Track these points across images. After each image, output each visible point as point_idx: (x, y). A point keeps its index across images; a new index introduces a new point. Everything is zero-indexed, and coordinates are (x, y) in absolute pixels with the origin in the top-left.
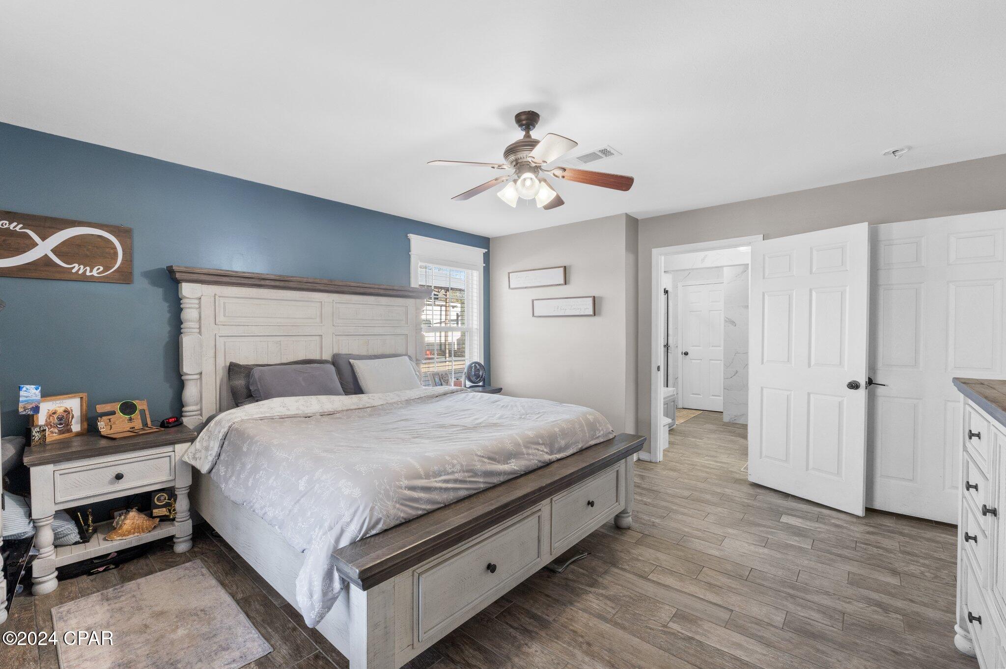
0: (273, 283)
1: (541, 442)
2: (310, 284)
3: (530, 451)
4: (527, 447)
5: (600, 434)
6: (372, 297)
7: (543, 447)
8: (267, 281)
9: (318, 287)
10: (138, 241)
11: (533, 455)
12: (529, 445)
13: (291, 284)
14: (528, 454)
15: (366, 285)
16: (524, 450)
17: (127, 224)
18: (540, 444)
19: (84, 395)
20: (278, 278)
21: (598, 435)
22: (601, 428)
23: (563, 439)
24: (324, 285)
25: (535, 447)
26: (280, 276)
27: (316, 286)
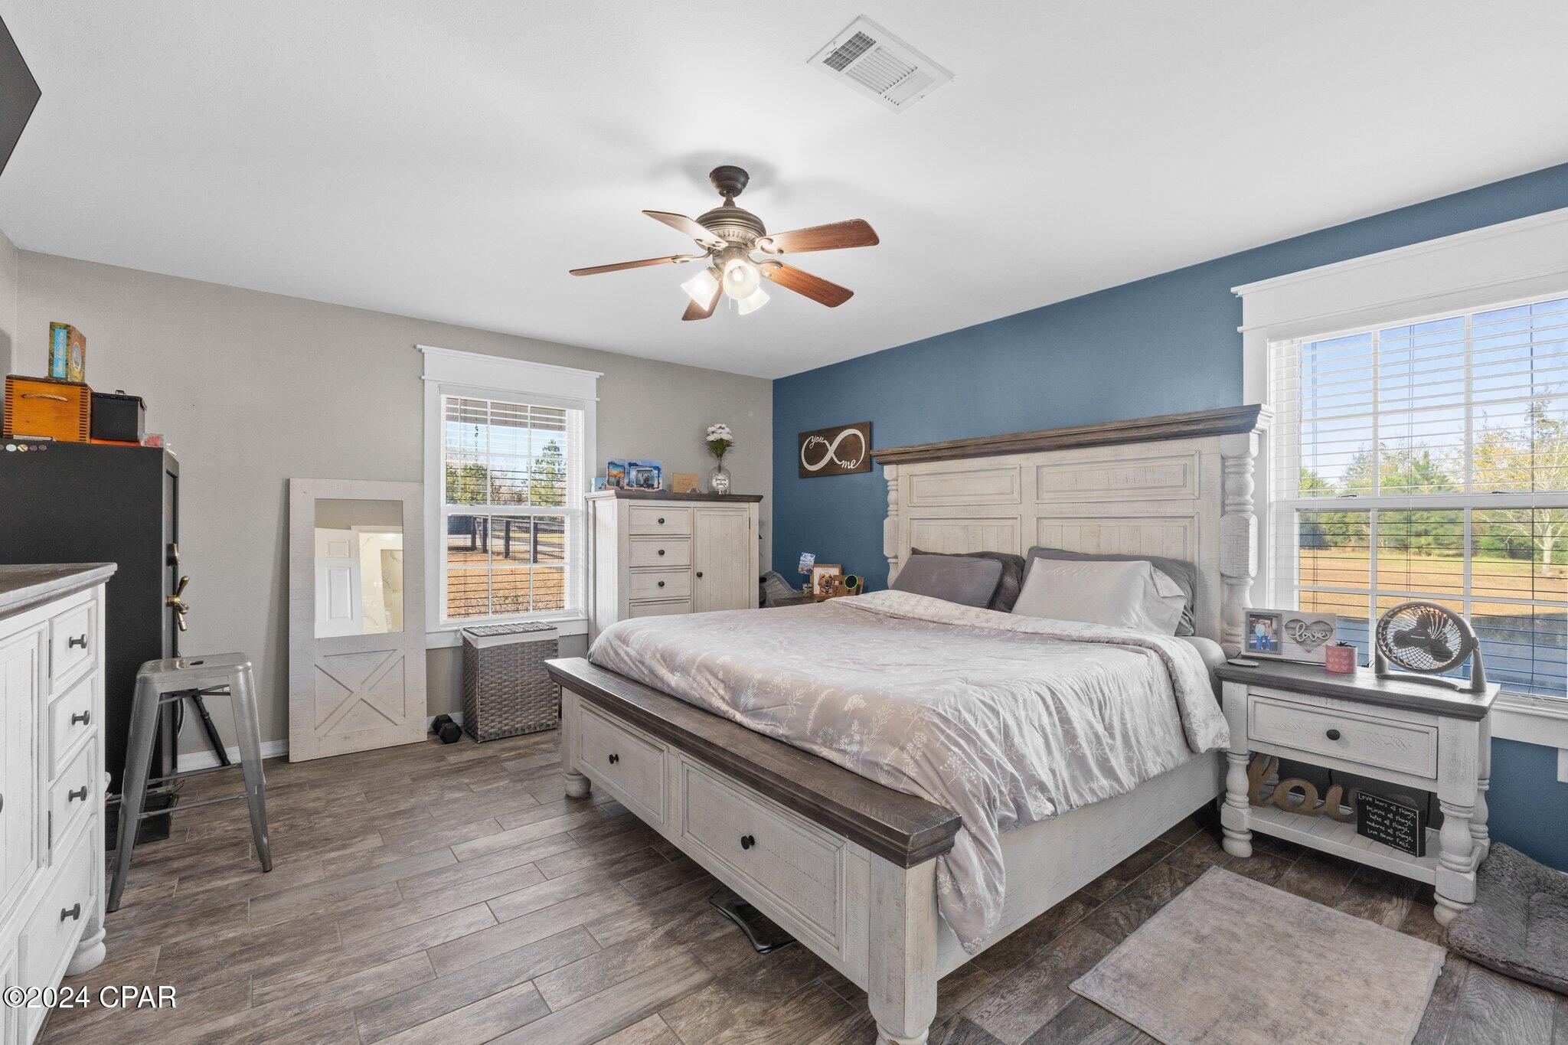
0: (949, 453)
1: (720, 675)
2: (991, 446)
3: (698, 678)
4: (699, 670)
5: (849, 749)
6: (1106, 448)
7: (722, 686)
8: (944, 451)
9: (1003, 447)
10: (876, 432)
11: (699, 683)
12: (703, 669)
13: (969, 451)
14: (694, 679)
15: (1076, 430)
16: (693, 672)
17: (866, 419)
18: (717, 678)
19: (840, 566)
20: (951, 445)
21: (842, 747)
22: (857, 737)
23: (755, 695)
24: (1008, 443)
25: (709, 677)
26: (953, 442)
27: (998, 447)
